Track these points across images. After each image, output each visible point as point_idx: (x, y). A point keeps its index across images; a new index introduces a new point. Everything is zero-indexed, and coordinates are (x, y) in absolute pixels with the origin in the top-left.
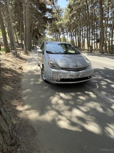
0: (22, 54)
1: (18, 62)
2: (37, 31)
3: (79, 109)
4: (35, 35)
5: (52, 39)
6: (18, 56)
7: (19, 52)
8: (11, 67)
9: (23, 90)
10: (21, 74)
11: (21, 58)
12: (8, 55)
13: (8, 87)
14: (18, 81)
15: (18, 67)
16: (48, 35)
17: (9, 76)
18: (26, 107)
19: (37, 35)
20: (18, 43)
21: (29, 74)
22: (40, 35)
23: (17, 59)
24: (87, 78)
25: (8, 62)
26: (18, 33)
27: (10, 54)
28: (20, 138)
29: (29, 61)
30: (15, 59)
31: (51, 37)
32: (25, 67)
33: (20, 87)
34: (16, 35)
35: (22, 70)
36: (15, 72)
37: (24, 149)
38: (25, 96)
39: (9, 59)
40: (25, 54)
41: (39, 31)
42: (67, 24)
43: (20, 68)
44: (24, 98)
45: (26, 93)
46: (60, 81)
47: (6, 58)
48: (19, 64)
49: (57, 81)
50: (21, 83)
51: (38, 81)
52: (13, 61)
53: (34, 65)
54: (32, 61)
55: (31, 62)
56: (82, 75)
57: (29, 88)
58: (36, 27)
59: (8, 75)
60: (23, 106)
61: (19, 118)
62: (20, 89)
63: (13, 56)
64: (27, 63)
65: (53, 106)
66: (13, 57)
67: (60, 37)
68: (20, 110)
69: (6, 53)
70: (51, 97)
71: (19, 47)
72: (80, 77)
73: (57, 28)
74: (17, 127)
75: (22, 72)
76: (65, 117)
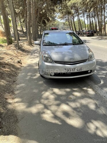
0: (26, 46)
1: (19, 55)
2: (44, 15)
3: (67, 104)
4: (42, 20)
5: (64, 24)
6: (20, 48)
7: (22, 44)
8: (9, 61)
9: (17, 85)
10: (19, 68)
11: (23, 50)
12: (10, 47)
13: (2, 81)
14: (13, 76)
15: (16, 61)
16: (59, 19)
17: (6, 71)
18: (16, 100)
19: (45, 21)
20: (23, 32)
21: (28, 68)
22: (48, 20)
23: (19, 51)
24: (86, 72)
25: (7, 56)
26: (23, 20)
27: (12, 46)
28: (4, 123)
29: (31, 53)
30: (16, 52)
31: (63, 21)
32: (25, 60)
33: (14, 82)
34: (21, 22)
35: (21, 64)
36: (13, 66)
37: (5, 131)
38: (18, 90)
39: (10, 52)
40: (28, 45)
41: (46, 16)
42: (82, 3)
43: (19, 62)
44: (16, 92)
45: (19, 87)
46: (54, 76)
47: (7, 51)
48: (20, 57)
49: (51, 75)
50: (17, 78)
51: (35, 76)
52: (14, 54)
53: (36, 58)
54: (34, 53)
55: (33, 55)
56: (78, 69)
57: (23, 83)
58: (44, 11)
59: (5, 69)
60: (13, 99)
61: (6, 109)
62: (14, 83)
63: (15, 48)
64: (29, 56)
65: (42, 101)
66: (15, 50)
67: (73, 20)
68: (9, 102)
69: (8, 45)
70: (43, 92)
71: (24, 37)
72: (76, 71)
73: (69, 9)
74: (3, 115)
75: (21, 66)
76: (51, 111)
